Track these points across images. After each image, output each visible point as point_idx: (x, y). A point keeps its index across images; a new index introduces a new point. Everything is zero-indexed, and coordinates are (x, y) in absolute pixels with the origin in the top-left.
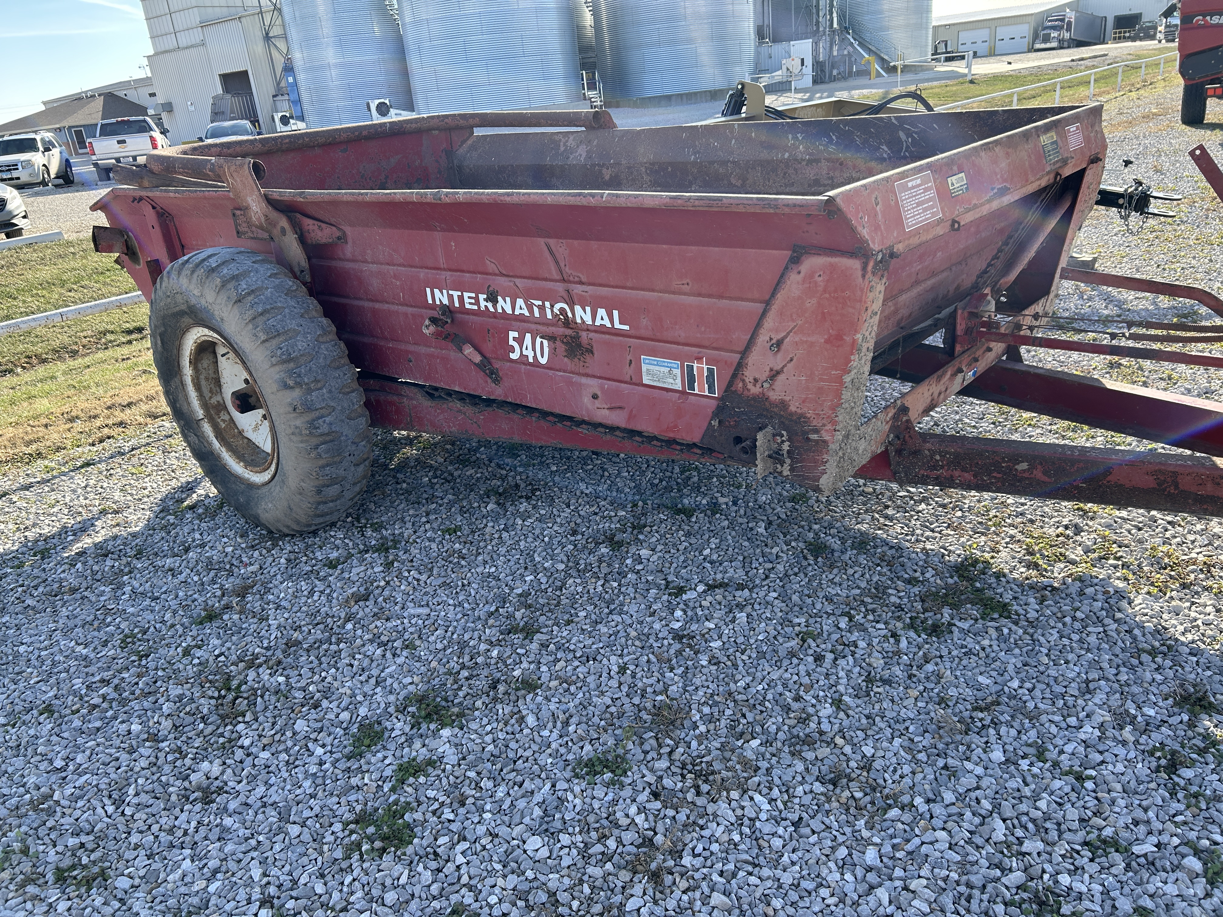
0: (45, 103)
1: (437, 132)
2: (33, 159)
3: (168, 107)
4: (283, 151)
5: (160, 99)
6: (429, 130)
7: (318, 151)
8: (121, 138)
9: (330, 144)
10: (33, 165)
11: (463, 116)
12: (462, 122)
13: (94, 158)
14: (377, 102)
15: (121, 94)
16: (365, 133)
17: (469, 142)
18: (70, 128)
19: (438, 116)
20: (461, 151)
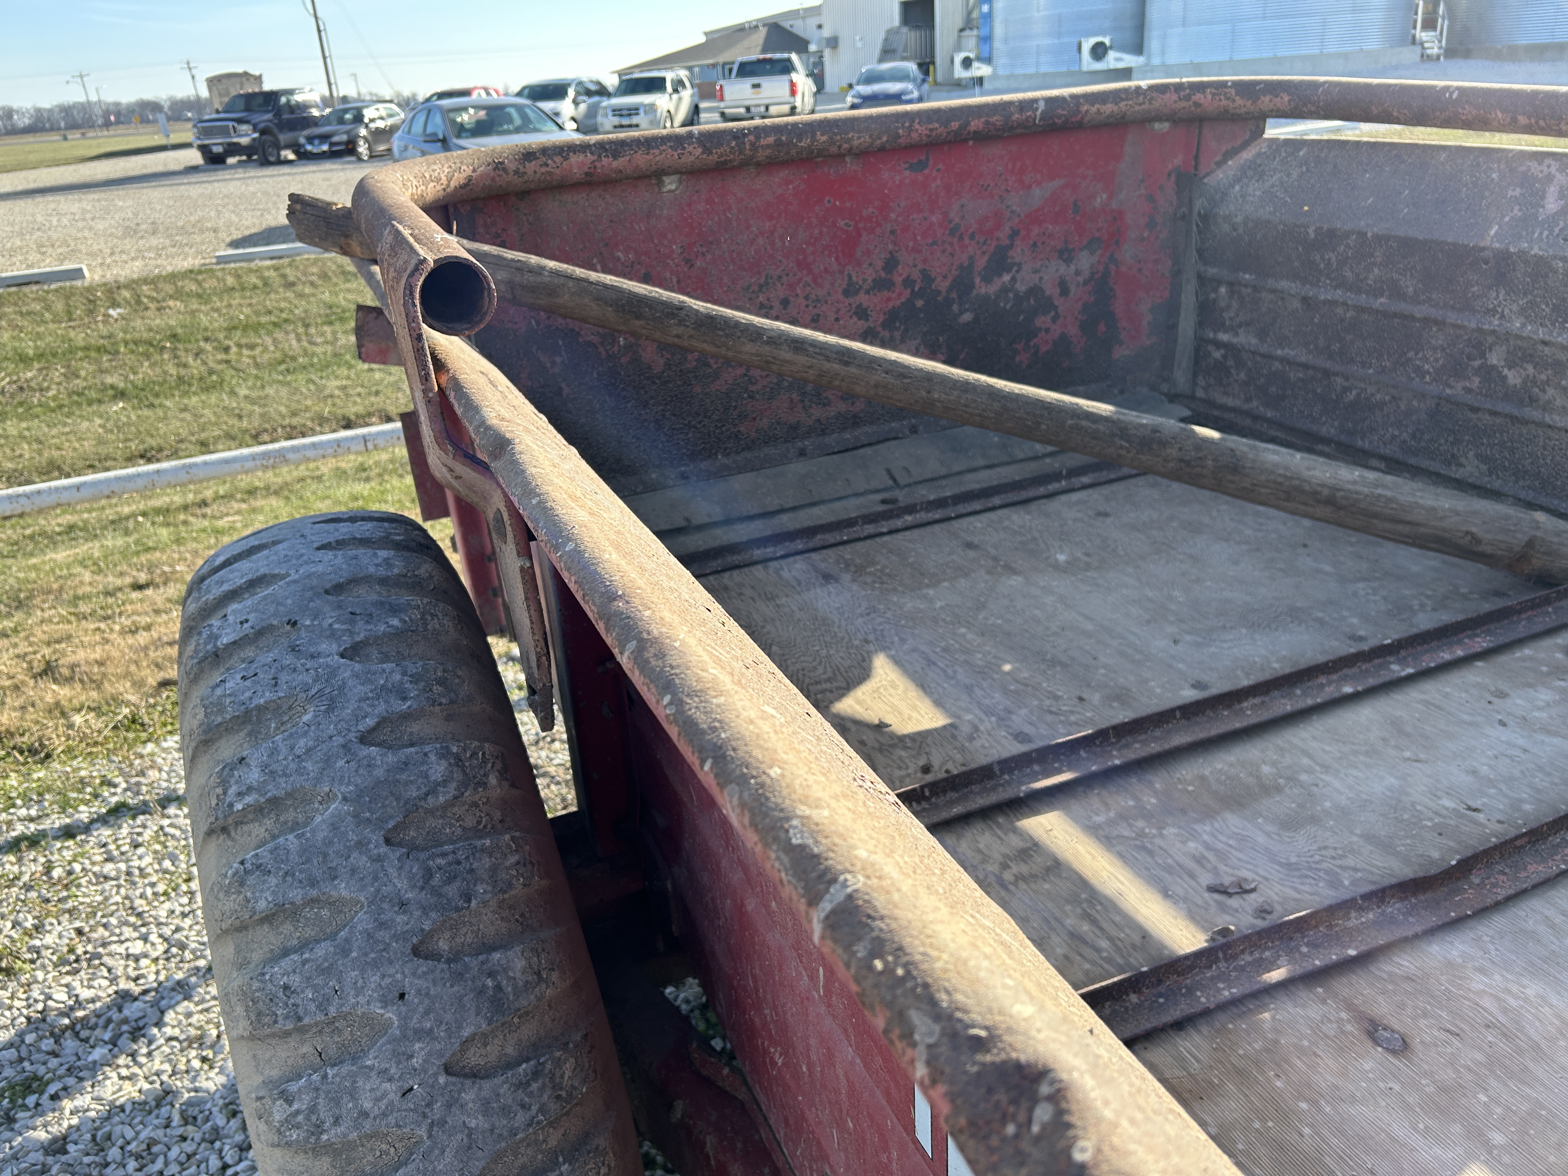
0: (706, 34)
1: (1166, 126)
2: (658, 103)
3: (833, 43)
4: (758, 164)
5: (826, 33)
6: (1146, 120)
7: (851, 165)
8: (756, 80)
9: (882, 149)
10: (655, 111)
11: (1246, 89)
12: (1241, 104)
13: (722, 105)
14: (1093, 41)
15: (786, 25)
16: (976, 124)
17: (1247, 155)
18: (724, 64)
19: (1179, 87)
20: (1221, 176)
